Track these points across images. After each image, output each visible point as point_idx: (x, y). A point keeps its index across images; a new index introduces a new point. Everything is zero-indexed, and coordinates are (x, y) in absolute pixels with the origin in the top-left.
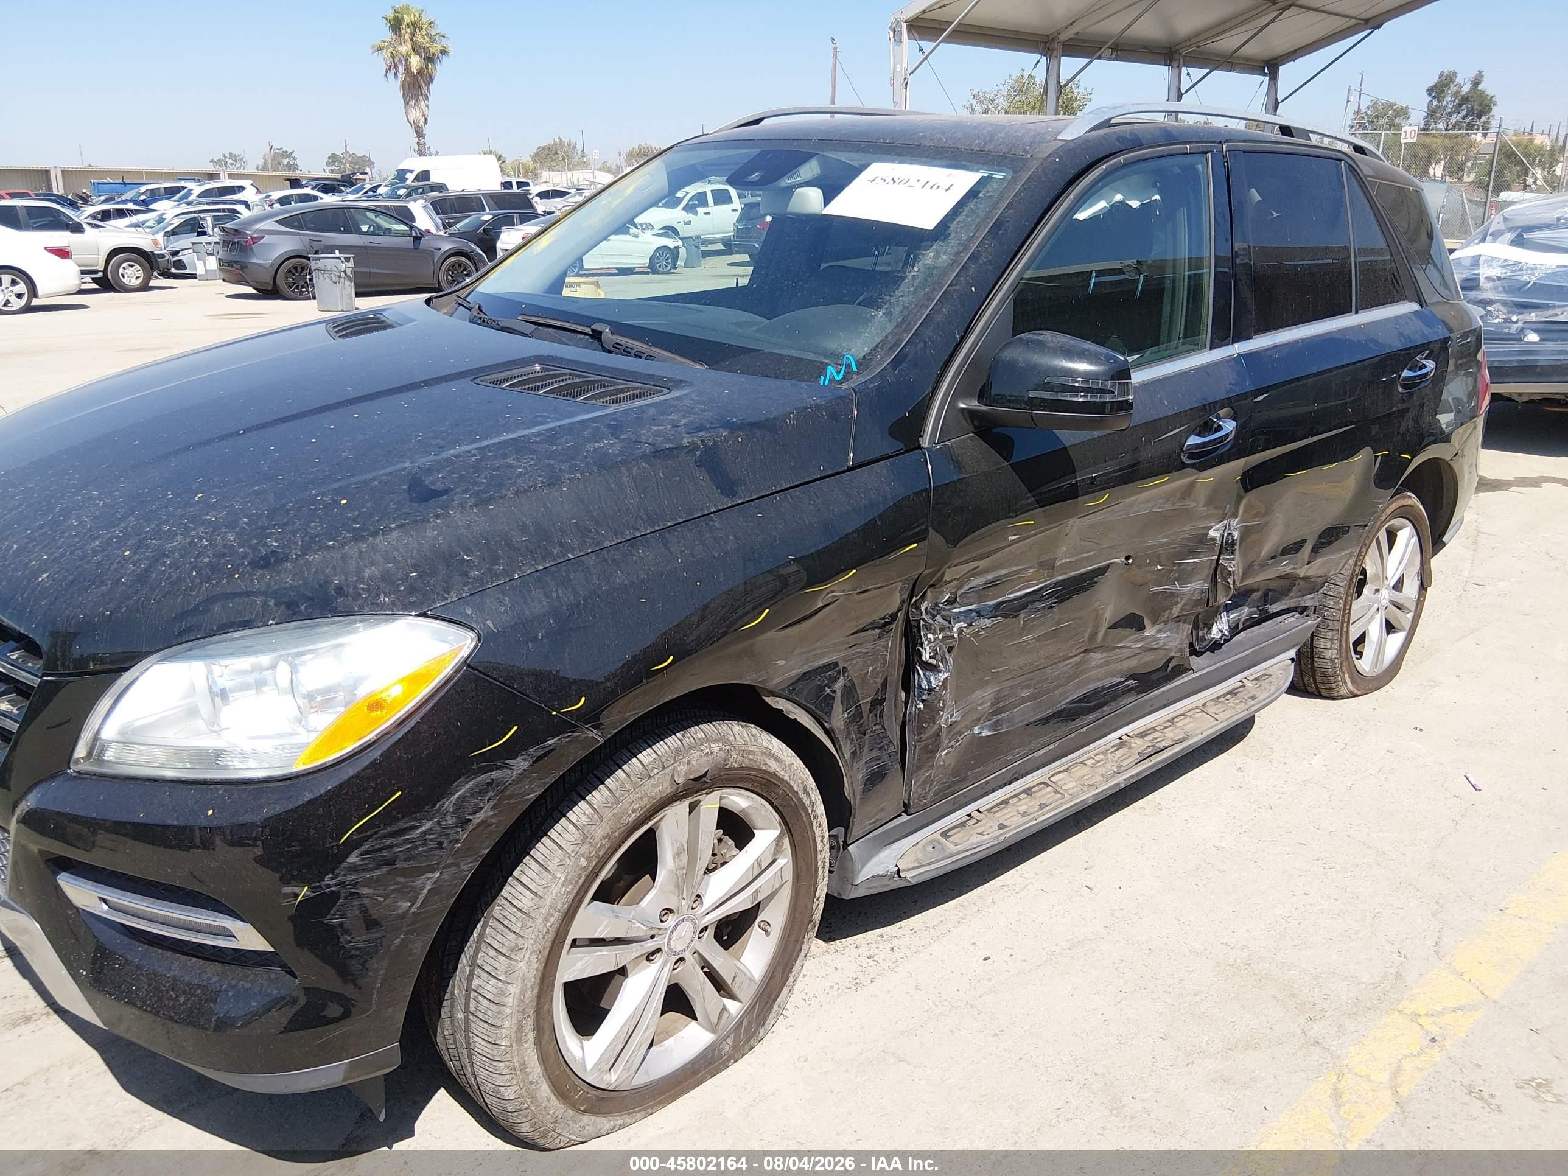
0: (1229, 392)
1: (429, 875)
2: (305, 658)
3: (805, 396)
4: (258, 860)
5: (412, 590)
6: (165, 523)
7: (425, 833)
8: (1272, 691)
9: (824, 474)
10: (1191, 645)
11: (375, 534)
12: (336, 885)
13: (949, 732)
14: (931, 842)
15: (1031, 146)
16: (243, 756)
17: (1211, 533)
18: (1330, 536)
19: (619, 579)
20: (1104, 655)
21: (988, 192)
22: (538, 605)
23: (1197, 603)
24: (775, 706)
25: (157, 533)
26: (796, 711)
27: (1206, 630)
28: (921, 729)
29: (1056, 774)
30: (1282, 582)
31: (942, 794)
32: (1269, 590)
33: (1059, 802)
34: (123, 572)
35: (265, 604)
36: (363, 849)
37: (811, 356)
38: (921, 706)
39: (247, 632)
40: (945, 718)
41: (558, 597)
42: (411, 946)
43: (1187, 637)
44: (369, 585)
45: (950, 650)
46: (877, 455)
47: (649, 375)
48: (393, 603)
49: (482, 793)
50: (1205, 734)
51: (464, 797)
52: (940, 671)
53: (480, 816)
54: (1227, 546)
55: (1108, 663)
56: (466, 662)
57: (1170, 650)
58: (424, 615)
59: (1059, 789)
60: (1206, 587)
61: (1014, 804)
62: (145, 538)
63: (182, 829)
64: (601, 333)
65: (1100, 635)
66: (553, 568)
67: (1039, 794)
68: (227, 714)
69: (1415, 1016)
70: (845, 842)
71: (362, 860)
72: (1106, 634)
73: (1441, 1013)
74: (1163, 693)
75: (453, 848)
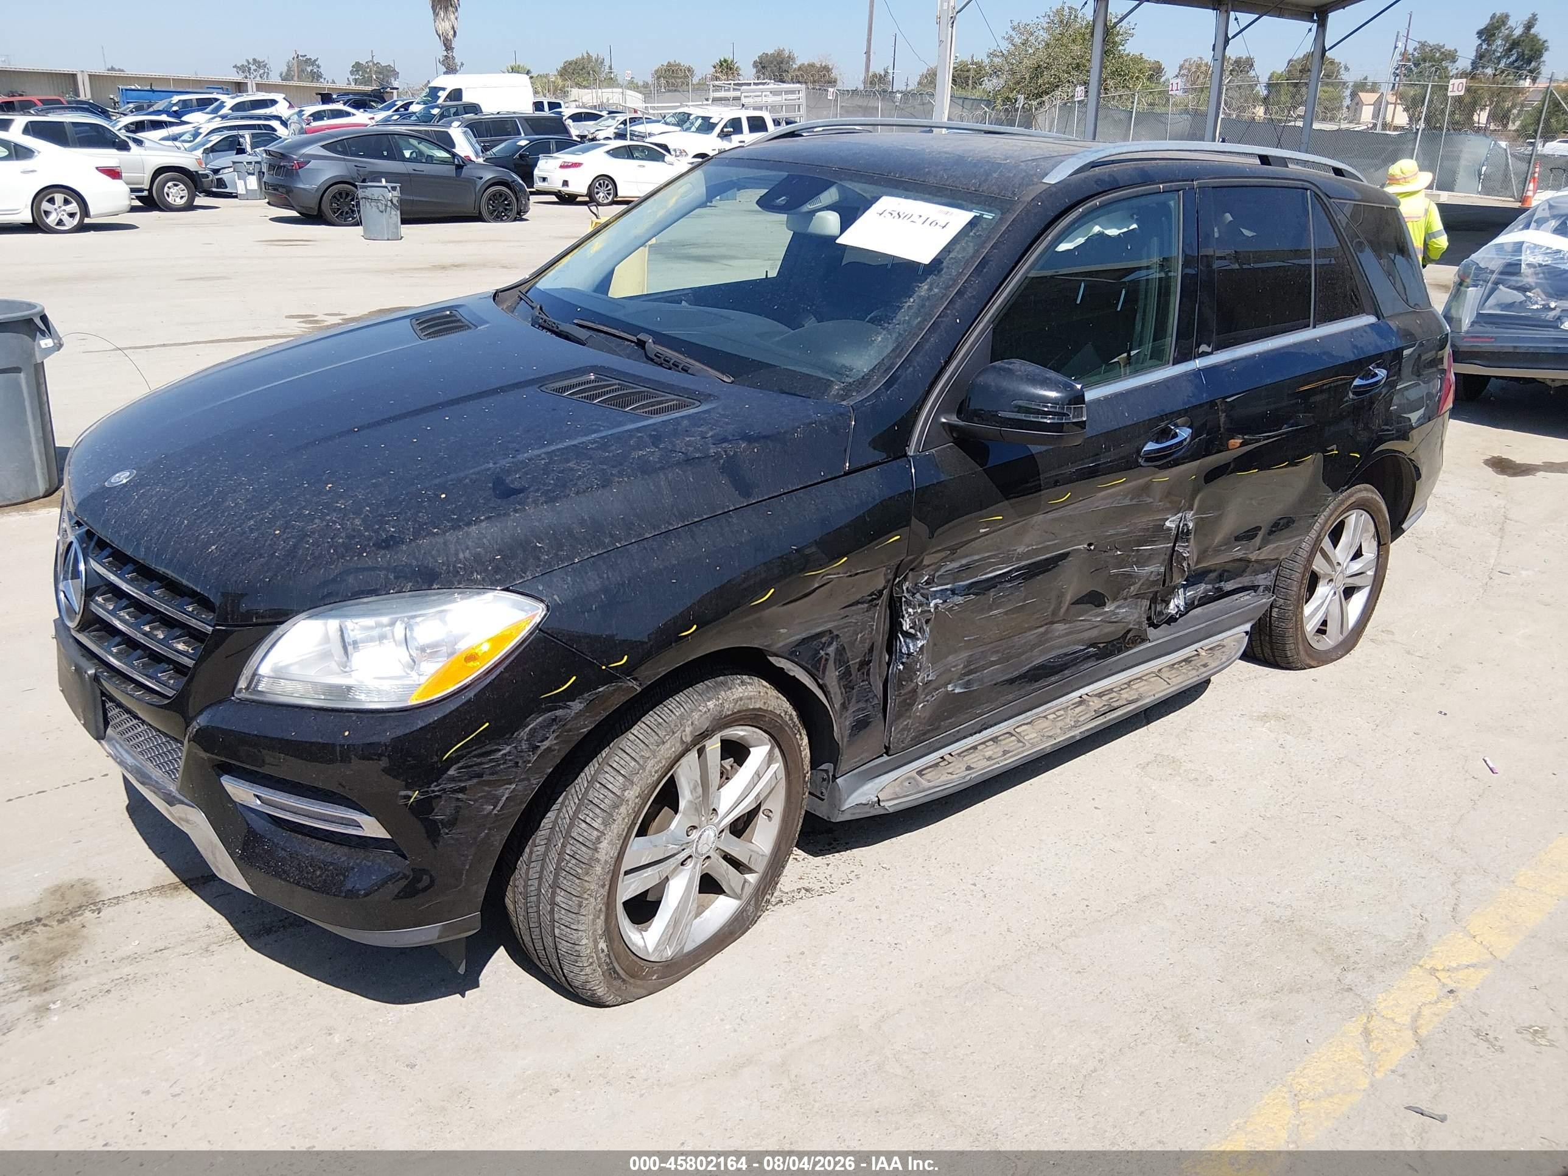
0: (1184, 404)
1: (508, 786)
2: (418, 620)
3: (811, 412)
4: (385, 771)
5: (497, 570)
6: (304, 508)
7: (505, 755)
8: (1223, 660)
9: (823, 479)
10: (1149, 618)
11: (469, 524)
12: (439, 791)
13: (924, 690)
14: (908, 778)
15: (1019, 188)
16: (369, 692)
17: (1168, 524)
18: (1281, 526)
19: (656, 563)
20: (1067, 626)
21: (978, 231)
22: (593, 584)
23: (1155, 583)
24: (778, 665)
25: (299, 516)
26: (795, 669)
27: (1164, 605)
28: (900, 686)
29: (1021, 726)
30: (1237, 564)
31: (917, 740)
32: (1225, 571)
33: (1021, 749)
34: (276, 547)
35: (387, 576)
36: (460, 765)
37: (820, 374)
38: (901, 667)
39: (374, 598)
40: (920, 678)
41: (608, 578)
42: (492, 839)
43: (1145, 612)
44: (465, 564)
45: (927, 621)
46: (870, 462)
47: (684, 388)
48: (483, 579)
49: (550, 725)
50: (1157, 696)
51: (535, 729)
52: (918, 639)
53: (547, 744)
54: (1182, 535)
55: (1068, 634)
56: (537, 627)
57: (1129, 623)
58: (507, 590)
59: (1022, 739)
60: (1162, 569)
61: (981, 750)
62: (290, 521)
63: (324, 746)
64: (645, 342)
65: (1063, 610)
66: (605, 555)
67: (1003, 742)
68: (357, 658)
69: (1433, 971)
70: (834, 776)
71: (459, 773)
72: (1068, 609)
73: (1456, 969)
74: (1121, 658)
75: (526, 766)
